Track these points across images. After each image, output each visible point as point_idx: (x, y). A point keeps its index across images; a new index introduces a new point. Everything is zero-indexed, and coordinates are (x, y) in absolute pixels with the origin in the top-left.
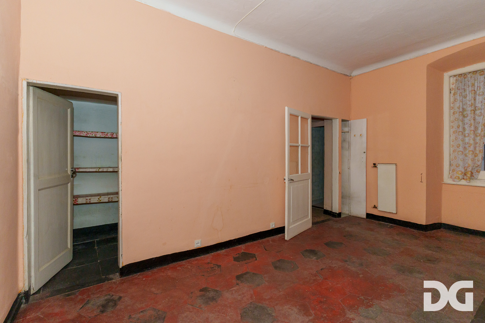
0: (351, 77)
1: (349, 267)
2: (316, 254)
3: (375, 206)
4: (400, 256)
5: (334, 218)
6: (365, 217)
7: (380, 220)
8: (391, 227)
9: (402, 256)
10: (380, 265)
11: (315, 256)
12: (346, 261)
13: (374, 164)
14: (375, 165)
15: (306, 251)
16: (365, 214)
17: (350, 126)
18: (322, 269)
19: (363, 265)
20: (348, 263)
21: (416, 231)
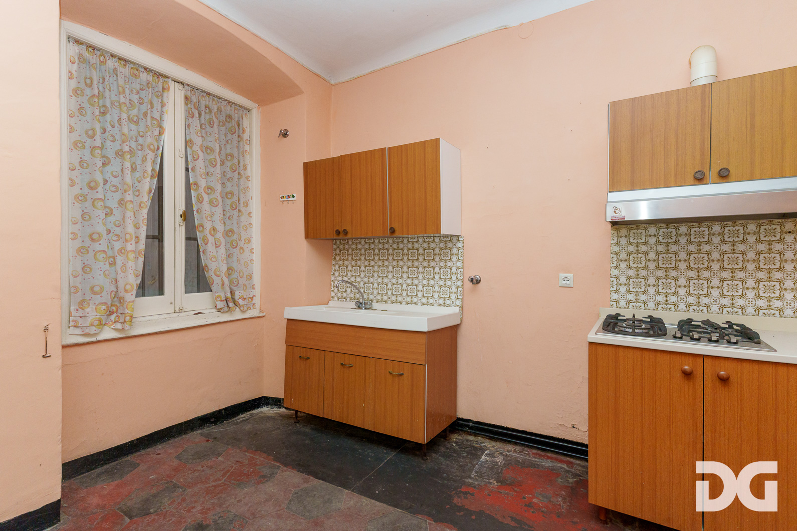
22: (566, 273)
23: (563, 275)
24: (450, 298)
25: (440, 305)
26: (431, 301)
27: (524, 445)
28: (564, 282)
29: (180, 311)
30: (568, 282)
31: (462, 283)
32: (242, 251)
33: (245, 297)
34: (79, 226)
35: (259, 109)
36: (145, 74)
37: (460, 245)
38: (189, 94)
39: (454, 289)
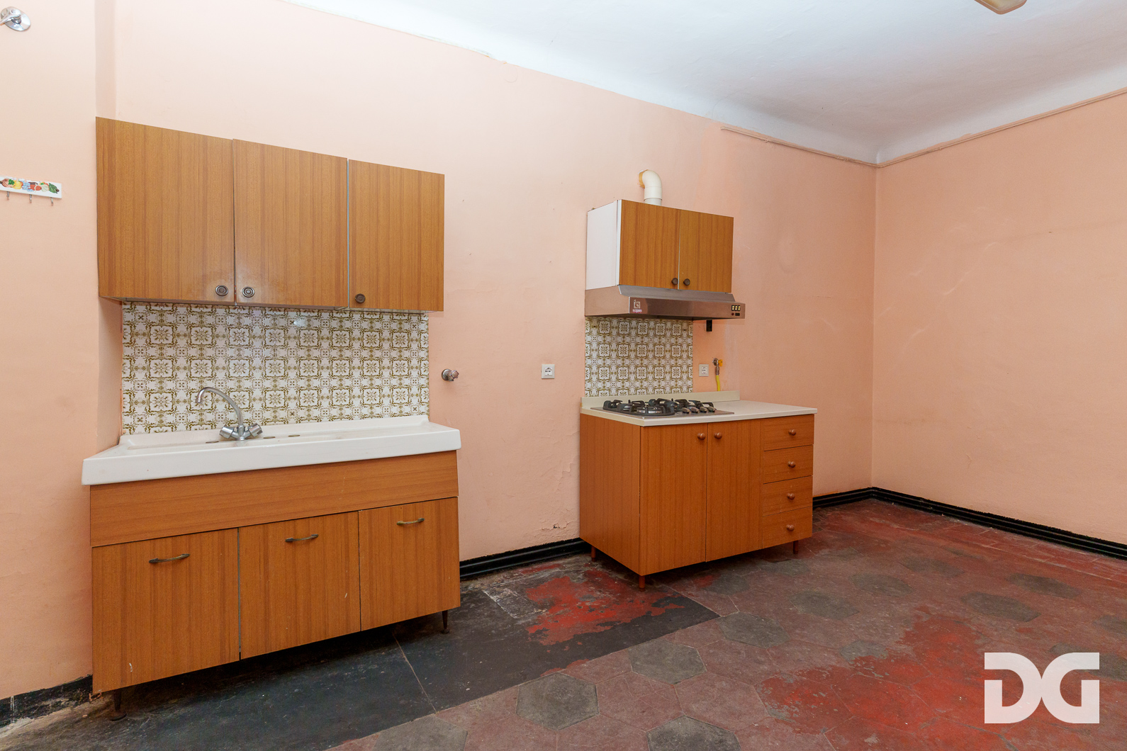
22: (547, 363)
23: (545, 366)
24: (409, 403)
25: (394, 415)
26: (378, 410)
27: (507, 568)
28: (547, 373)
30: (550, 373)
31: (427, 381)
37: (422, 327)
39: (415, 390)
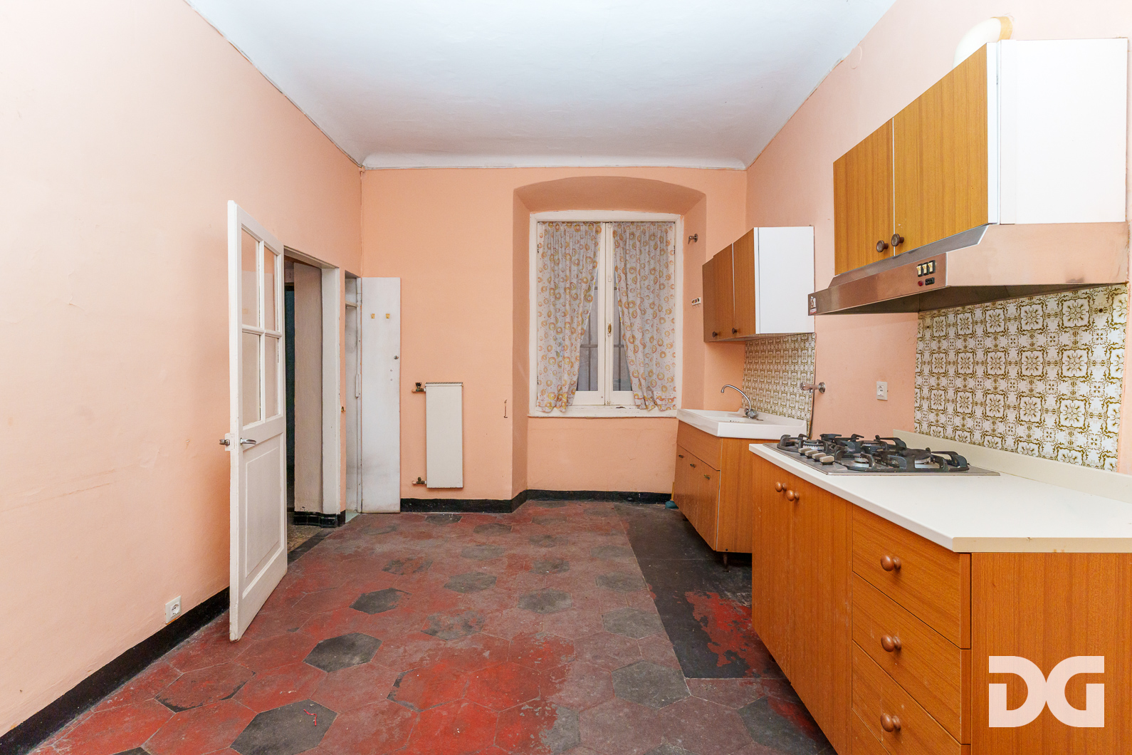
0: (362, 169)
1: (449, 644)
2: (353, 644)
3: (419, 479)
4: (514, 577)
5: (329, 530)
6: (397, 508)
7: (429, 510)
8: (456, 519)
9: (516, 574)
10: (497, 610)
11: (354, 655)
12: (434, 632)
13: (418, 385)
14: (419, 389)
15: (320, 649)
16: (398, 502)
17: (359, 291)
18: (397, 683)
19: (471, 627)
20: (439, 634)
21: (498, 516)
22: (882, 381)
23: (879, 384)
24: (804, 410)
28: (880, 393)
29: (609, 404)
30: (882, 393)
32: (663, 355)
33: (663, 397)
34: (543, 342)
35: (681, 218)
36: (584, 226)
37: (813, 344)
38: (616, 228)
39: (807, 399)
